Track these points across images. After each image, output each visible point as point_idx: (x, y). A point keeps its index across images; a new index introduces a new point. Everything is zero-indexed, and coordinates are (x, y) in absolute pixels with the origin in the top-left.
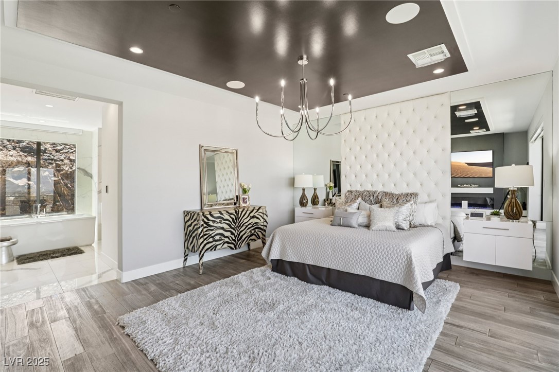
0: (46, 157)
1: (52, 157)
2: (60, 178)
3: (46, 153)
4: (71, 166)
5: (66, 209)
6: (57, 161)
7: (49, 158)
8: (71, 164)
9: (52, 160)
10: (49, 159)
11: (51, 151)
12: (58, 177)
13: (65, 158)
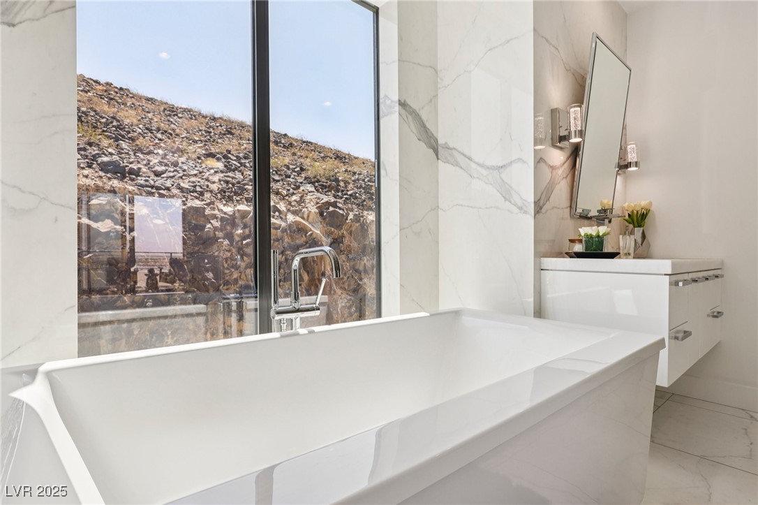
0: (142, 182)
1: (152, 183)
2: (168, 221)
3: (139, 176)
4: (184, 199)
5: (180, 280)
6: (161, 189)
7: (147, 183)
8: (184, 196)
9: (152, 187)
10: (147, 186)
11: (147, 173)
12: (164, 220)
13: (173, 185)
